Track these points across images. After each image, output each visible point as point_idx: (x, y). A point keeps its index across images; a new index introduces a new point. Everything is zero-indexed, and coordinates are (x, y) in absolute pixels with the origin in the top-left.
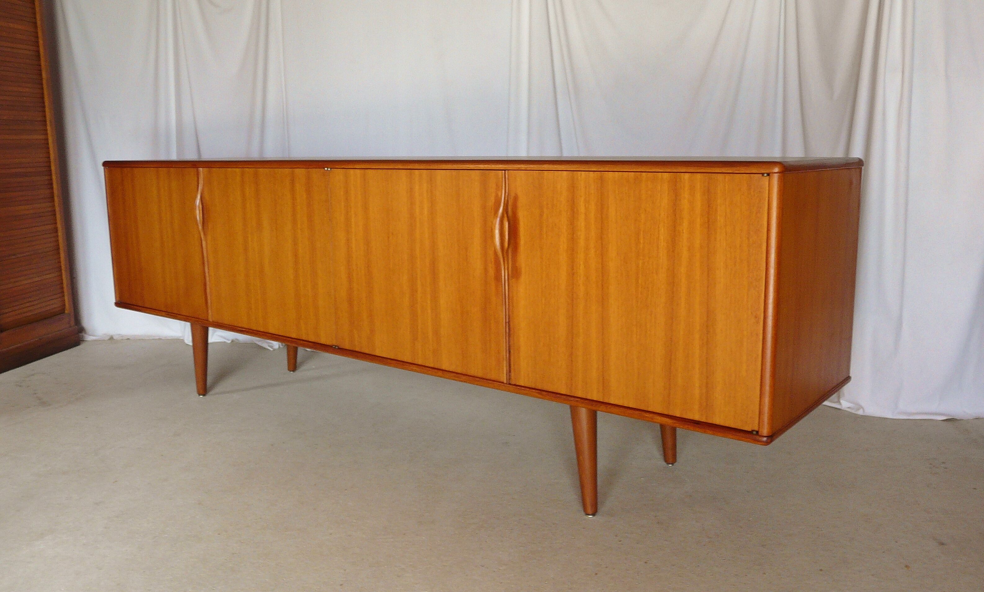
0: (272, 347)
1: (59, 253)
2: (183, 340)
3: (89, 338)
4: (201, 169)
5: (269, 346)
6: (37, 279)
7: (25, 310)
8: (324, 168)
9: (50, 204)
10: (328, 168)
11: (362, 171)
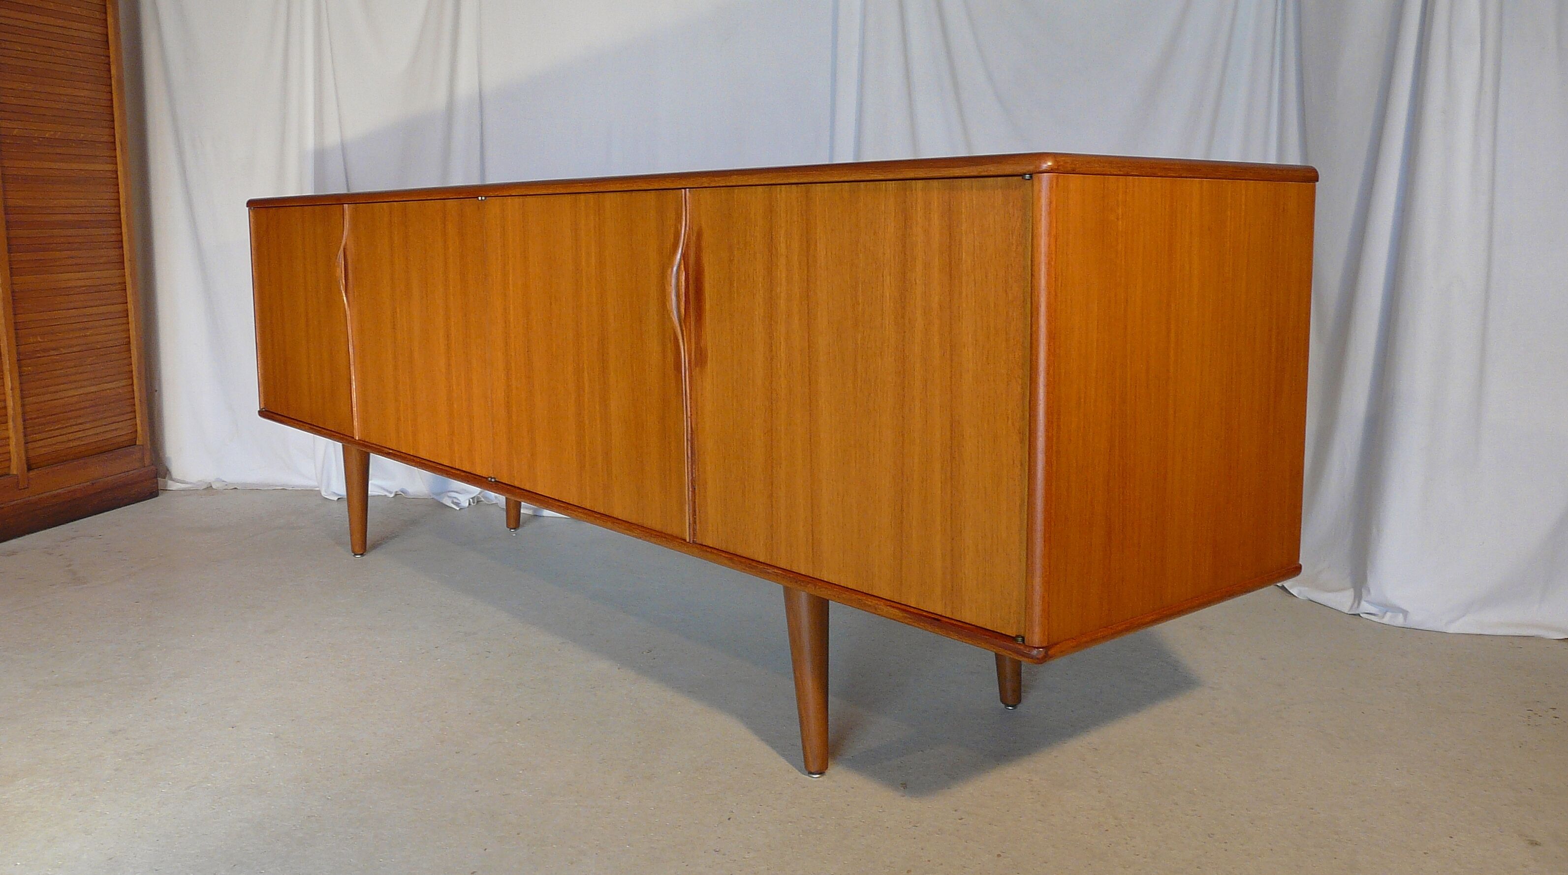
0: (457, 504)
1: (129, 350)
2: (319, 491)
3: (173, 486)
4: (346, 206)
5: (453, 503)
6: (93, 389)
7: (71, 437)
8: (477, 197)
9: (118, 272)
10: (482, 197)
11: (521, 199)
